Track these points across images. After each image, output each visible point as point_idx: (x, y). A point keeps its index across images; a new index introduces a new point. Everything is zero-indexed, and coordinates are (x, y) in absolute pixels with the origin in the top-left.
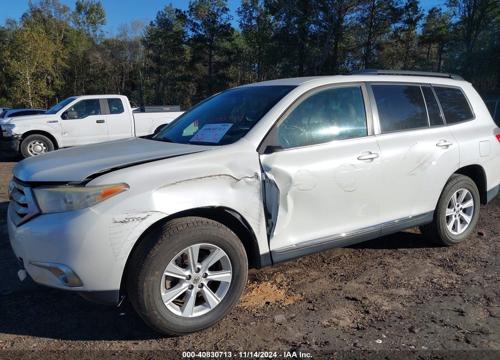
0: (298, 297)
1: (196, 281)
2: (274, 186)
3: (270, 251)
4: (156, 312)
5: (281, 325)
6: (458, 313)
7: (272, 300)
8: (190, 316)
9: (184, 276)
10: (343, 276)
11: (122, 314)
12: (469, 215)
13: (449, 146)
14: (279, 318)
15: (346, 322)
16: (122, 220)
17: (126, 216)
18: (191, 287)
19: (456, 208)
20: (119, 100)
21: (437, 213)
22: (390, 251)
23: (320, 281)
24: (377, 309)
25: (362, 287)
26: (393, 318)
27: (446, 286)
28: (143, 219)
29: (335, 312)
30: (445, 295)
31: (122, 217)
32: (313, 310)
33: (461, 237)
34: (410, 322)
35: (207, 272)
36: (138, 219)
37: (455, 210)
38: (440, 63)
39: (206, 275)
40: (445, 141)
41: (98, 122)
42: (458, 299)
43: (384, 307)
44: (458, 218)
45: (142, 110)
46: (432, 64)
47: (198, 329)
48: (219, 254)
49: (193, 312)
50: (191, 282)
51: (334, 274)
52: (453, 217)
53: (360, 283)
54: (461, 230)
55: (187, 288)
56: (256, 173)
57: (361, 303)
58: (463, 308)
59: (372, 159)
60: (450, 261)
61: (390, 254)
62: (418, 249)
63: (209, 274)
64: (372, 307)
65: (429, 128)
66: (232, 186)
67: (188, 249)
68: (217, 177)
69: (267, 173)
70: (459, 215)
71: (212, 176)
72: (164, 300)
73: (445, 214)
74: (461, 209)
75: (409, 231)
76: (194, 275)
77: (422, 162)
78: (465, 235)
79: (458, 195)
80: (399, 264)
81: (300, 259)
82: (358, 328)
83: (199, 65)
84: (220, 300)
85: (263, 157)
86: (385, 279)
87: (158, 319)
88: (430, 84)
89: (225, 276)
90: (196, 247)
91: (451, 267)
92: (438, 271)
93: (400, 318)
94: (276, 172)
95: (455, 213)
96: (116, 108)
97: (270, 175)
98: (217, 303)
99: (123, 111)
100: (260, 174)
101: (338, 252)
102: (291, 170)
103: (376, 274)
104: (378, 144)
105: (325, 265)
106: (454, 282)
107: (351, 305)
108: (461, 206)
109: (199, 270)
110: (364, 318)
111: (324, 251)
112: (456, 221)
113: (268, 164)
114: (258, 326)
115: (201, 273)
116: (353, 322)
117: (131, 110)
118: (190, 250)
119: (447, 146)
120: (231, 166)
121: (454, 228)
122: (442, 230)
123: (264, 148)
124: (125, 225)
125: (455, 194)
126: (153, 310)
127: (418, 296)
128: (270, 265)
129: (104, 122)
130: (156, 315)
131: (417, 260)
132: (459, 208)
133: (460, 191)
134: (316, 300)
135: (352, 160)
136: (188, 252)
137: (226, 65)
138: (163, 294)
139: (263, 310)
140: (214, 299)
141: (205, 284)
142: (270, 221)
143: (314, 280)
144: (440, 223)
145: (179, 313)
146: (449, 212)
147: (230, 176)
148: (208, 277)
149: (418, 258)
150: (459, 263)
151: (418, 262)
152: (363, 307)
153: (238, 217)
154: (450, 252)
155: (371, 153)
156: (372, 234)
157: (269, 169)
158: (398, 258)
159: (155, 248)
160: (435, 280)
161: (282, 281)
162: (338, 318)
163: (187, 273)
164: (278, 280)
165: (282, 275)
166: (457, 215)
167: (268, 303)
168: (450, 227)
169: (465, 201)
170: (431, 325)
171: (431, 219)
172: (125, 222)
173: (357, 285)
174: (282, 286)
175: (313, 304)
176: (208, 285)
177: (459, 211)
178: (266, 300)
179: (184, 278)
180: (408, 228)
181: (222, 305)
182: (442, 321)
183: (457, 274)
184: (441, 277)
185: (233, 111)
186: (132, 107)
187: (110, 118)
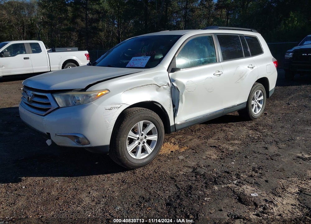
0: (186, 148)
1: (141, 140)
2: (176, 89)
3: (175, 124)
4: (125, 157)
5: (183, 160)
6: (264, 149)
7: (174, 150)
8: (140, 158)
9: (136, 137)
10: (205, 137)
11: (97, 163)
12: (261, 104)
13: (254, 68)
14: (181, 157)
15: (214, 157)
16: (109, 108)
17: (111, 106)
18: (139, 143)
19: (256, 100)
20: (38, 44)
21: (248, 103)
22: (224, 124)
23: (194, 140)
24: (227, 150)
25: (216, 141)
26: (236, 153)
27: (256, 138)
28: (119, 108)
29: (207, 153)
30: (257, 142)
31: (109, 107)
32: (196, 153)
33: (258, 115)
34: (244, 154)
35: (146, 136)
36: (116, 108)
37: (255, 101)
38: (227, 21)
39: (145, 137)
40: (252, 65)
41: (24, 58)
42: (263, 143)
43: (230, 149)
44: (257, 105)
45: (53, 51)
46: (224, 22)
47: (143, 165)
48: (152, 126)
49: (140, 156)
50: (139, 141)
51: (200, 137)
52: (255, 105)
53: (214, 140)
54: (258, 111)
55: (137, 144)
56: (168, 83)
57: (219, 148)
58: (266, 146)
59: (220, 75)
60: (255, 127)
61: (225, 126)
62: (238, 123)
63: (147, 137)
64: (224, 150)
65: (244, 58)
66: (157, 90)
67: (138, 124)
68: (150, 85)
69: (173, 83)
70: (257, 104)
71: (147, 85)
72: (128, 151)
73: (251, 104)
74: (258, 100)
75: (230, 114)
76: (140, 137)
77: (241, 76)
78: (260, 114)
79: (257, 93)
80: (231, 130)
81: (179, 131)
82: (221, 159)
83: (79, 20)
84: (153, 149)
85: (171, 74)
86: (226, 137)
87: (126, 160)
88: (243, 35)
89: (154, 138)
90: (141, 123)
91: (256, 129)
92: (251, 132)
93: (239, 153)
94: (177, 82)
95: (255, 103)
96: (35, 49)
97: (174, 84)
98: (151, 151)
99: (41, 51)
100: (170, 83)
101: (198, 127)
102: (184, 81)
103: (221, 135)
104: (222, 67)
105: (194, 133)
106: (259, 136)
107: (214, 149)
108: (258, 99)
109: (142, 135)
110: (222, 154)
111: (191, 126)
112: (256, 107)
113: (173, 78)
114: (172, 162)
115: (144, 136)
116: (218, 156)
117: (46, 50)
118: (139, 124)
119: (253, 67)
120: (156, 79)
121: (255, 111)
122: (250, 112)
123: (170, 69)
124: (111, 111)
125: (256, 93)
126: (123, 155)
127: (245, 143)
128: (174, 131)
129: (29, 59)
130: (125, 158)
131: (239, 127)
132: (257, 100)
133: (258, 91)
134: (196, 148)
135: (211, 75)
136: (138, 125)
137: (97, 21)
138: (127, 147)
139: (171, 154)
140: (150, 150)
141: (145, 141)
142: (175, 108)
143: (191, 140)
144: (249, 108)
145: (134, 157)
146: (253, 102)
147: (156, 85)
148: (147, 138)
149: (240, 127)
150: (259, 127)
151: (240, 128)
152: (220, 150)
153: (160, 106)
154: (253, 123)
155: (219, 72)
156: (219, 114)
157: (174, 81)
158: (229, 127)
159: (123, 123)
160: (250, 136)
161: (175, 142)
162: (210, 155)
163: (138, 136)
164: (173, 141)
165: (174, 139)
166: (256, 104)
167: (172, 151)
168: (253, 110)
169: (260, 96)
170: (254, 154)
171: (245, 106)
172: (110, 109)
173: (213, 141)
174: (176, 143)
175: (195, 150)
176: (146, 142)
177: (257, 102)
178: (170, 150)
179: (136, 139)
180: (229, 113)
181: (154, 152)
182: (258, 152)
183: (260, 132)
184: (252, 134)
185: (143, 49)
186: (47, 49)
187: (33, 56)
